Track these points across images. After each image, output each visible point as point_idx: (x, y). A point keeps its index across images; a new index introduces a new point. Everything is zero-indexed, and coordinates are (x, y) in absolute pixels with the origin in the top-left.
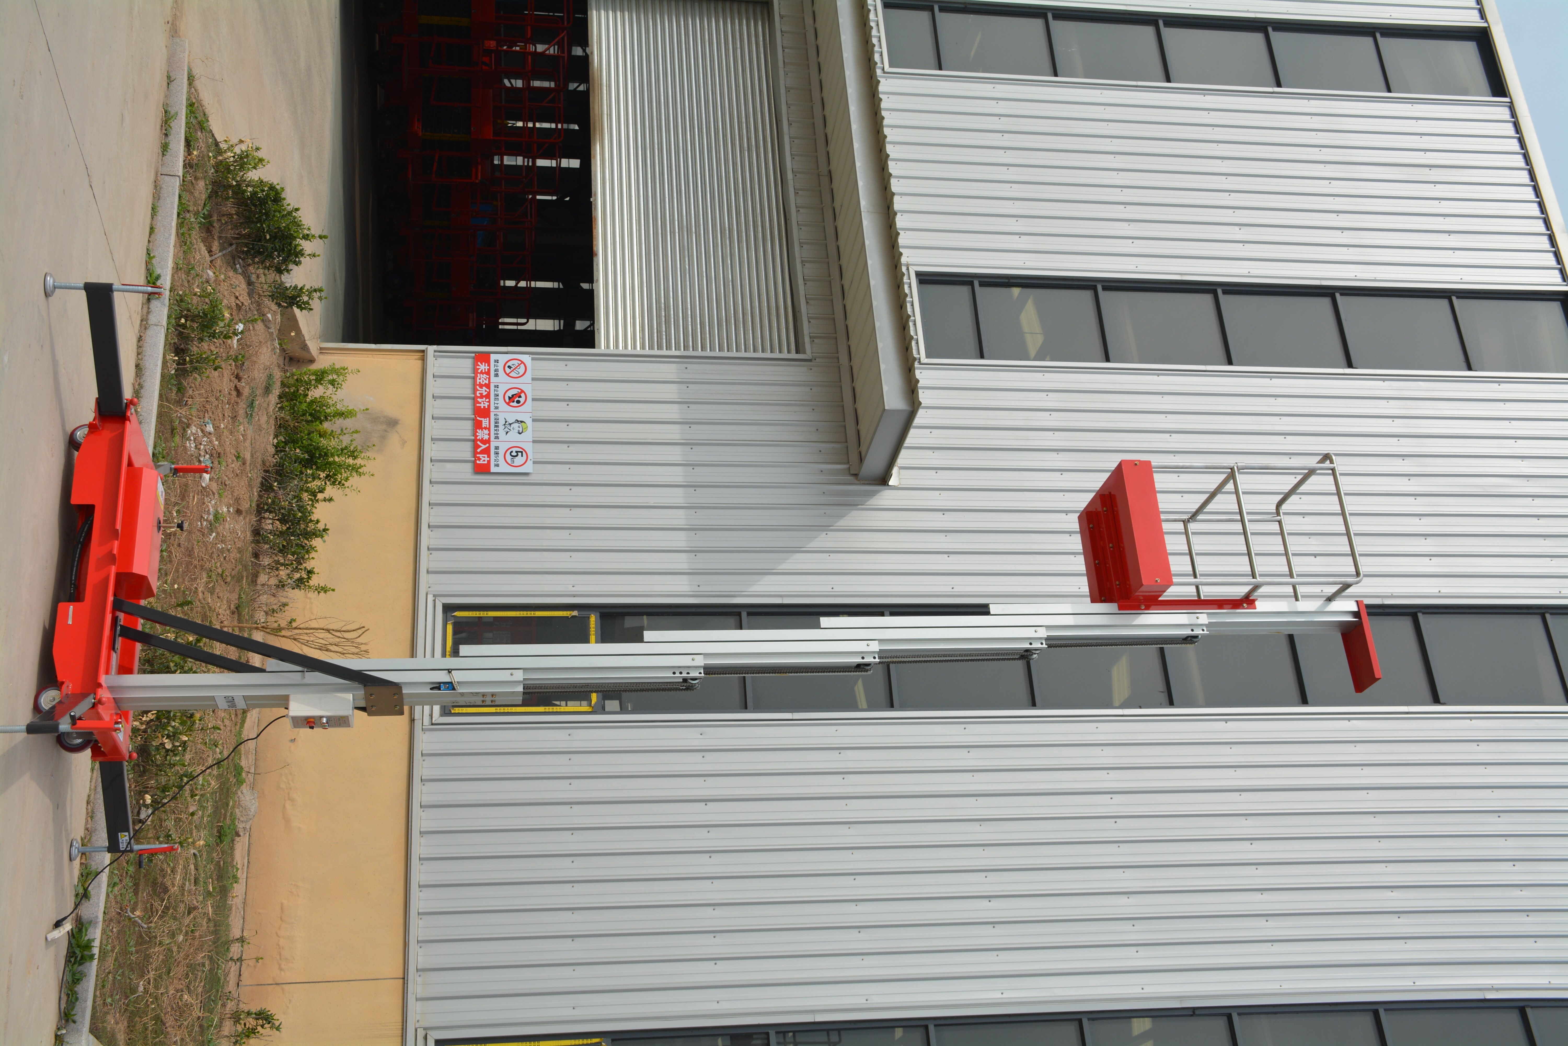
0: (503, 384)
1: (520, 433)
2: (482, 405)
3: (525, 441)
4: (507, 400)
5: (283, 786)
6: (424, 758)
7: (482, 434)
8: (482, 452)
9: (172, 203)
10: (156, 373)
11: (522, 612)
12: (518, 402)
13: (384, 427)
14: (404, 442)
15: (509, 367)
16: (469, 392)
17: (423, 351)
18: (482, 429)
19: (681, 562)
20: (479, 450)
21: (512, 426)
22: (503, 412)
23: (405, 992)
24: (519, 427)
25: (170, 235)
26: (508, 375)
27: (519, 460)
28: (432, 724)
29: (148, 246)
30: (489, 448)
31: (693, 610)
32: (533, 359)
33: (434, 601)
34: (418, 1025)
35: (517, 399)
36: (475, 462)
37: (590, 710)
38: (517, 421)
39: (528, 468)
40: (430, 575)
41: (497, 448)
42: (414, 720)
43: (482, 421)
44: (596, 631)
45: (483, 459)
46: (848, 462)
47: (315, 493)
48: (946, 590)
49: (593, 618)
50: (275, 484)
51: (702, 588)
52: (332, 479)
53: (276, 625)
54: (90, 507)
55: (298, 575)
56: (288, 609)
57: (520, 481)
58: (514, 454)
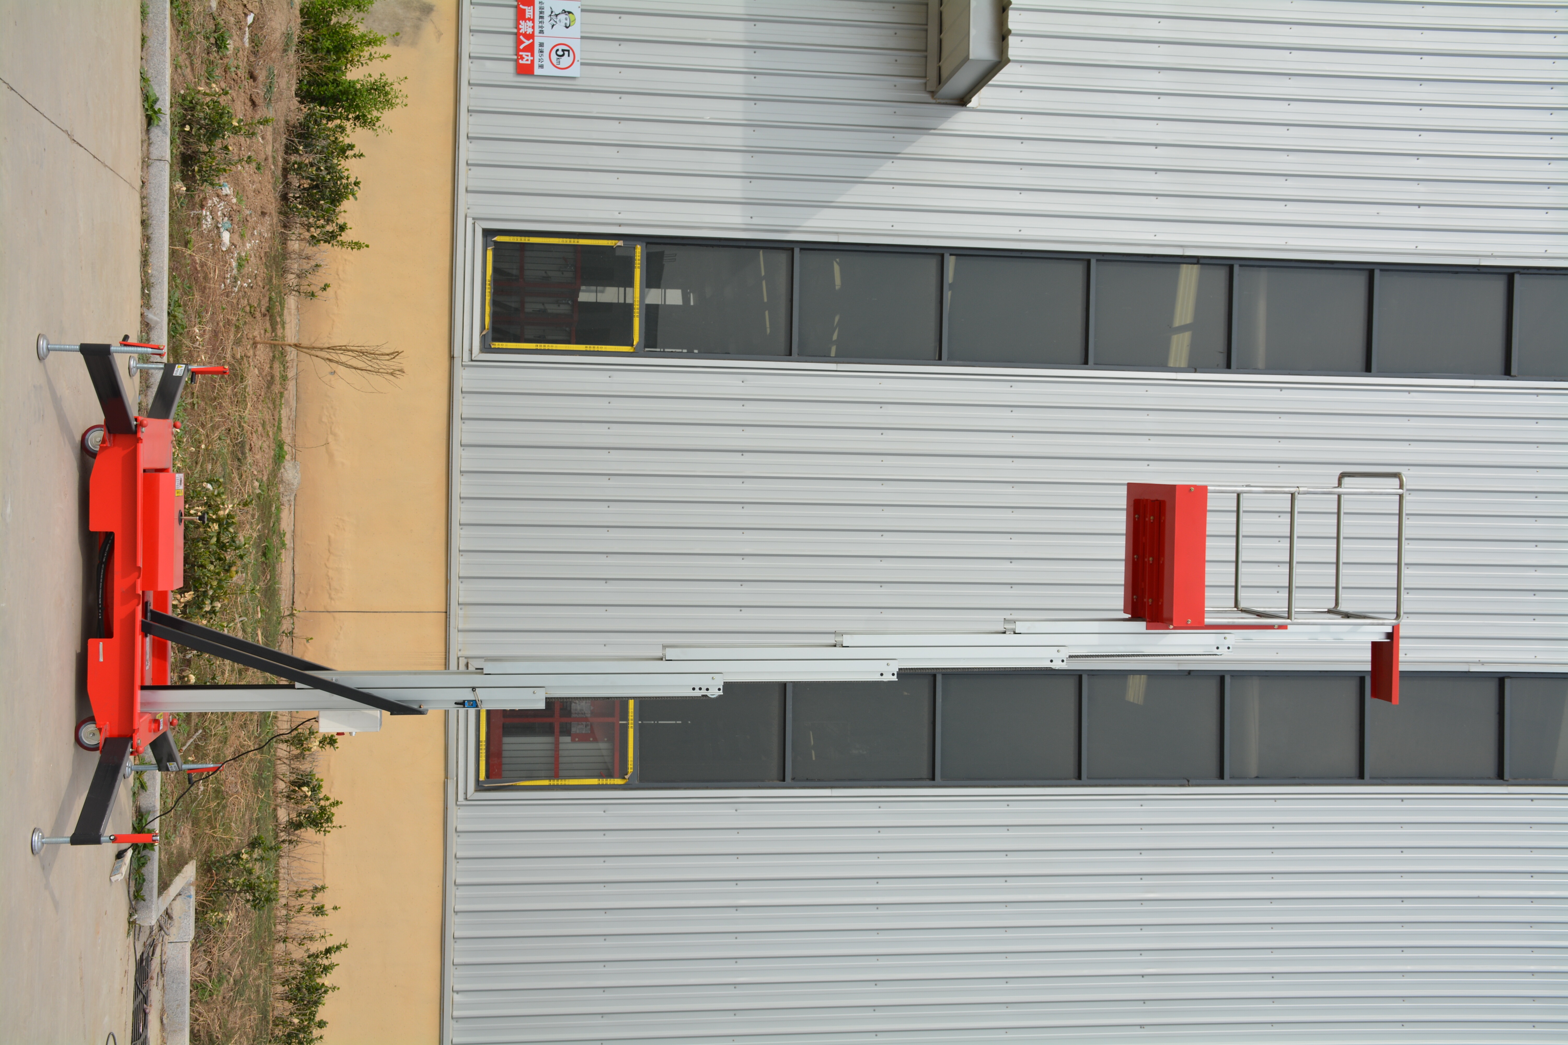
1: (567, 27)
3: (572, 37)
5: (325, 419)
6: (464, 395)
7: (526, 27)
8: (525, 50)
10: (164, 221)
11: (565, 240)
13: (418, 14)
14: (440, 34)
18: (525, 20)
19: (735, 189)
20: (522, 47)
21: (559, 17)
23: (448, 625)
24: (566, 19)
25: (165, 39)
27: (566, 61)
28: (472, 360)
29: (142, 67)
30: (532, 45)
31: (744, 244)
33: (474, 224)
34: (460, 654)
36: (517, 61)
37: (632, 351)
38: (564, 12)
39: (575, 71)
40: (470, 195)
41: (541, 45)
42: (453, 357)
43: (525, 10)
44: (641, 264)
45: (526, 58)
46: (925, 77)
47: (343, 151)
48: (1013, 232)
49: (638, 249)
50: (301, 148)
51: (755, 221)
52: (362, 120)
53: (310, 289)
54: (109, 536)
55: (329, 228)
56: (322, 271)
57: (566, 85)
58: (560, 53)
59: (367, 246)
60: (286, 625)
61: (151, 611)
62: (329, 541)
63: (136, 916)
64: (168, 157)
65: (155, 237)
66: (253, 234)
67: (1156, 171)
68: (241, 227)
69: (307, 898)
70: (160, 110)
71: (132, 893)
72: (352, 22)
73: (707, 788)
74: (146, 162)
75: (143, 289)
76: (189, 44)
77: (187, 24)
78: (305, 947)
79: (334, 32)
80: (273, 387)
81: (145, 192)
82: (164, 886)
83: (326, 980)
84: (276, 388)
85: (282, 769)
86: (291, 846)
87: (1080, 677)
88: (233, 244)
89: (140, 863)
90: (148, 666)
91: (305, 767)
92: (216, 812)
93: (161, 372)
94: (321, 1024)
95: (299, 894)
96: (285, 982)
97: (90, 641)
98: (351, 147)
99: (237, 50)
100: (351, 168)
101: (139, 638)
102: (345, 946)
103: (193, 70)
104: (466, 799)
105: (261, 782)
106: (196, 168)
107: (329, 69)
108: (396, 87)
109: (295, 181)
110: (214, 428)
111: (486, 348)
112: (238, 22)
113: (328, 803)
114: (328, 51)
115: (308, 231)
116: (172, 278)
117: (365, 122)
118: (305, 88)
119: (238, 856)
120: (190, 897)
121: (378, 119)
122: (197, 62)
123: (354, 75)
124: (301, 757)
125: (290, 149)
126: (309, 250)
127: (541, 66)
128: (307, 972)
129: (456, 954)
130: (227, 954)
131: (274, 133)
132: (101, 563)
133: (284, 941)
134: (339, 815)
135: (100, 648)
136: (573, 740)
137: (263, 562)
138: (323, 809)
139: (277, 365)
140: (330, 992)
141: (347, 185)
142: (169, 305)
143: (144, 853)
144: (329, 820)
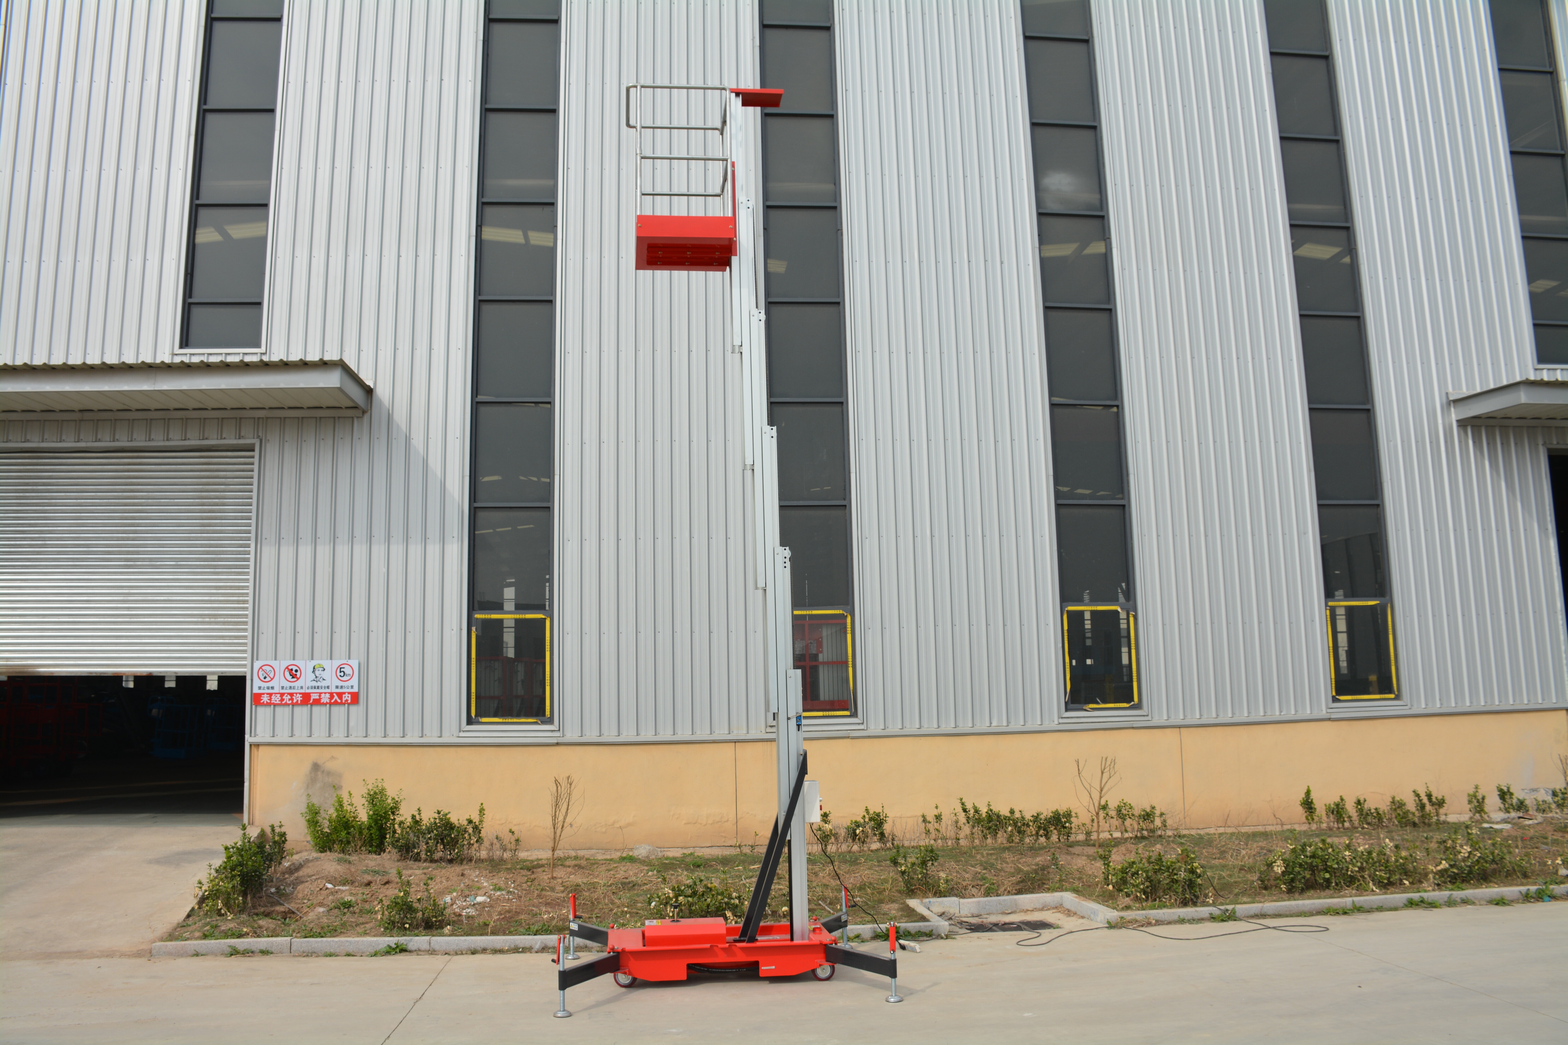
0: (280, 683)
1: (324, 670)
2: (300, 699)
3: (331, 666)
4: (295, 679)
5: (604, 830)
6: (583, 735)
7: (325, 699)
8: (341, 698)
9: (317, 942)
12: (296, 671)
13: (319, 773)
14: (333, 758)
15: (265, 678)
16: (287, 710)
17: (251, 745)
18: (320, 699)
19: (433, 549)
20: (339, 701)
21: (317, 676)
22: (305, 683)
23: (744, 741)
24: (318, 671)
25: (347, 941)
26: (272, 679)
27: (348, 670)
28: (559, 730)
29: (367, 956)
30: (338, 694)
31: (472, 542)
32: (257, 660)
33: (463, 731)
34: (764, 732)
35: (294, 672)
36: (349, 704)
37: (549, 619)
38: (314, 672)
39: (354, 663)
40: (443, 735)
41: (337, 687)
42: (557, 743)
43: (313, 699)
44: (488, 614)
45: (346, 698)
46: (353, 417)
47: (416, 822)
48: (461, 354)
49: (478, 616)
50: (416, 851)
51: (456, 535)
52: (394, 810)
53: (514, 843)
54: (689, 967)
55: (471, 830)
56: (501, 835)
57: (364, 670)
58: (342, 674)
59: (482, 804)
60: (747, 850)
61: (740, 937)
62: (688, 823)
63: (943, 935)
64: (427, 938)
65: (483, 945)
66: (477, 881)
67: (417, 256)
68: (472, 889)
69: (931, 827)
70: (395, 944)
71: (928, 939)
72: (327, 818)
73: (852, 559)
74: (432, 952)
75: (519, 952)
76: (349, 926)
77: (336, 927)
78: (962, 826)
79: (335, 830)
80: (583, 865)
81: (452, 953)
82: (923, 919)
83: (984, 810)
84: (583, 863)
85: (844, 848)
86: (896, 839)
87: (770, 303)
88: (485, 894)
89: (908, 935)
90: (778, 937)
91: (843, 833)
92: (874, 888)
93: (576, 938)
94: (1012, 812)
95: (928, 832)
96: (985, 837)
97: (761, 975)
98: (413, 817)
99: (351, 894)
100: (428, 817)
101: (758, 944)
102: (961, 799)
103: (367, 923)
104: (863, 723)
105: (853, 861)
106: (434, 919)
107: (361, 833)
108: (370, 787)
109: (438, 855)
110: (612, 903)
111: (550, 721)
112: (332, 893)
113: (867, 816)
114: (348, 833)
115: (473, 845)
116: (511, 933)
117: (396, 808)
118: (374, 849)
119: (903, 873)
120: (930, 902)
121: (393, 799)
122: (361, 920)
123: (363, 816)
124: (836, 835)
125: (417, 858)
126: (486, 843)
127: (352, 687)
128: (978, 823)
129: (966, 725)
130: (967, 876)
131: (407, 869)
132: (708, 971)
133: (959, 839)
134: (874, 808)
135: (766, 968)
136: (821, 652)
137: (704, 867)
138: (871, 819)
139: (567, 863)
140: (991, 808)
141: (440, 819)
142: (529, 935)
143: (901, 933)
144: (878, 815)
